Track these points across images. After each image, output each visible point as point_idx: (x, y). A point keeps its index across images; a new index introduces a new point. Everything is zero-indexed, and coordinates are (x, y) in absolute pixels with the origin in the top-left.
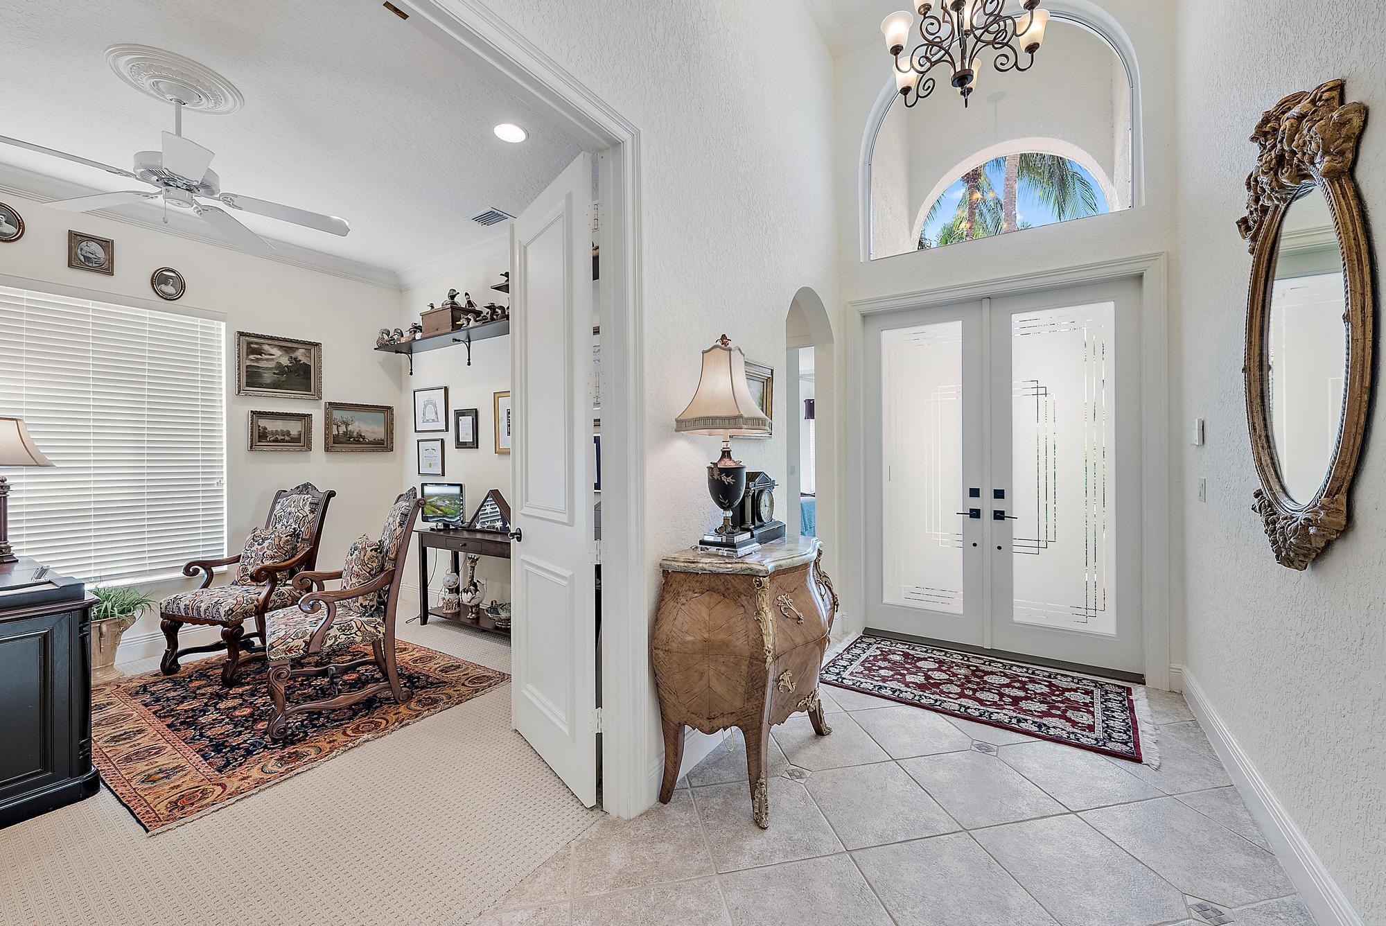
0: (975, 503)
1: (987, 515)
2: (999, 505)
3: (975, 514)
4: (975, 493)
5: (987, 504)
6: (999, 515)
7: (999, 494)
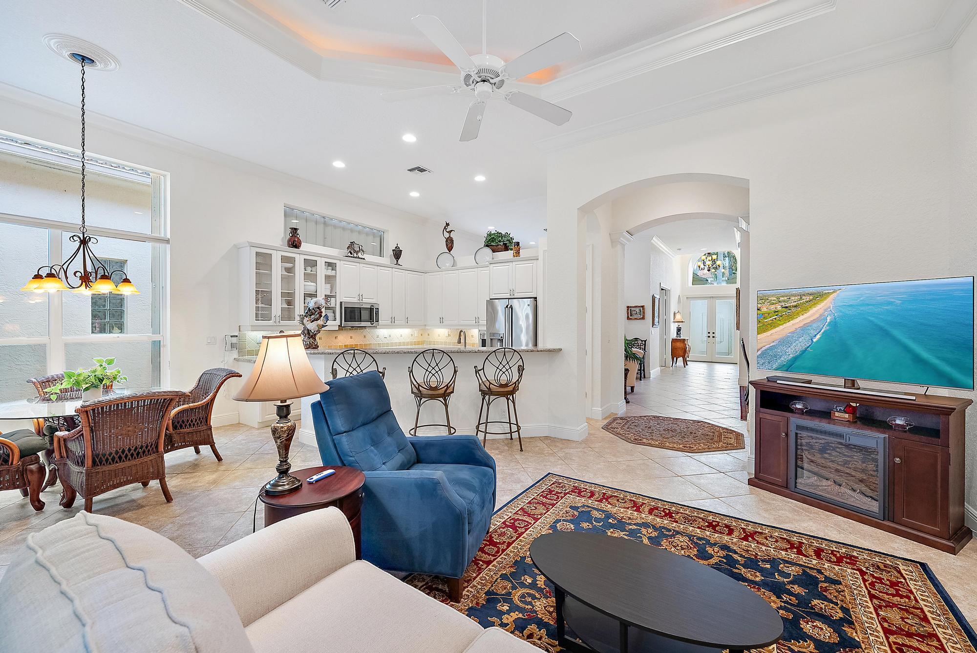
0: (709, 335)
1: (711, 337)
2: (713, 335)
3: (709, 337)
4: (709, 333)
5: (711, 335)
6: (713, 337)
7: (714, 333)
